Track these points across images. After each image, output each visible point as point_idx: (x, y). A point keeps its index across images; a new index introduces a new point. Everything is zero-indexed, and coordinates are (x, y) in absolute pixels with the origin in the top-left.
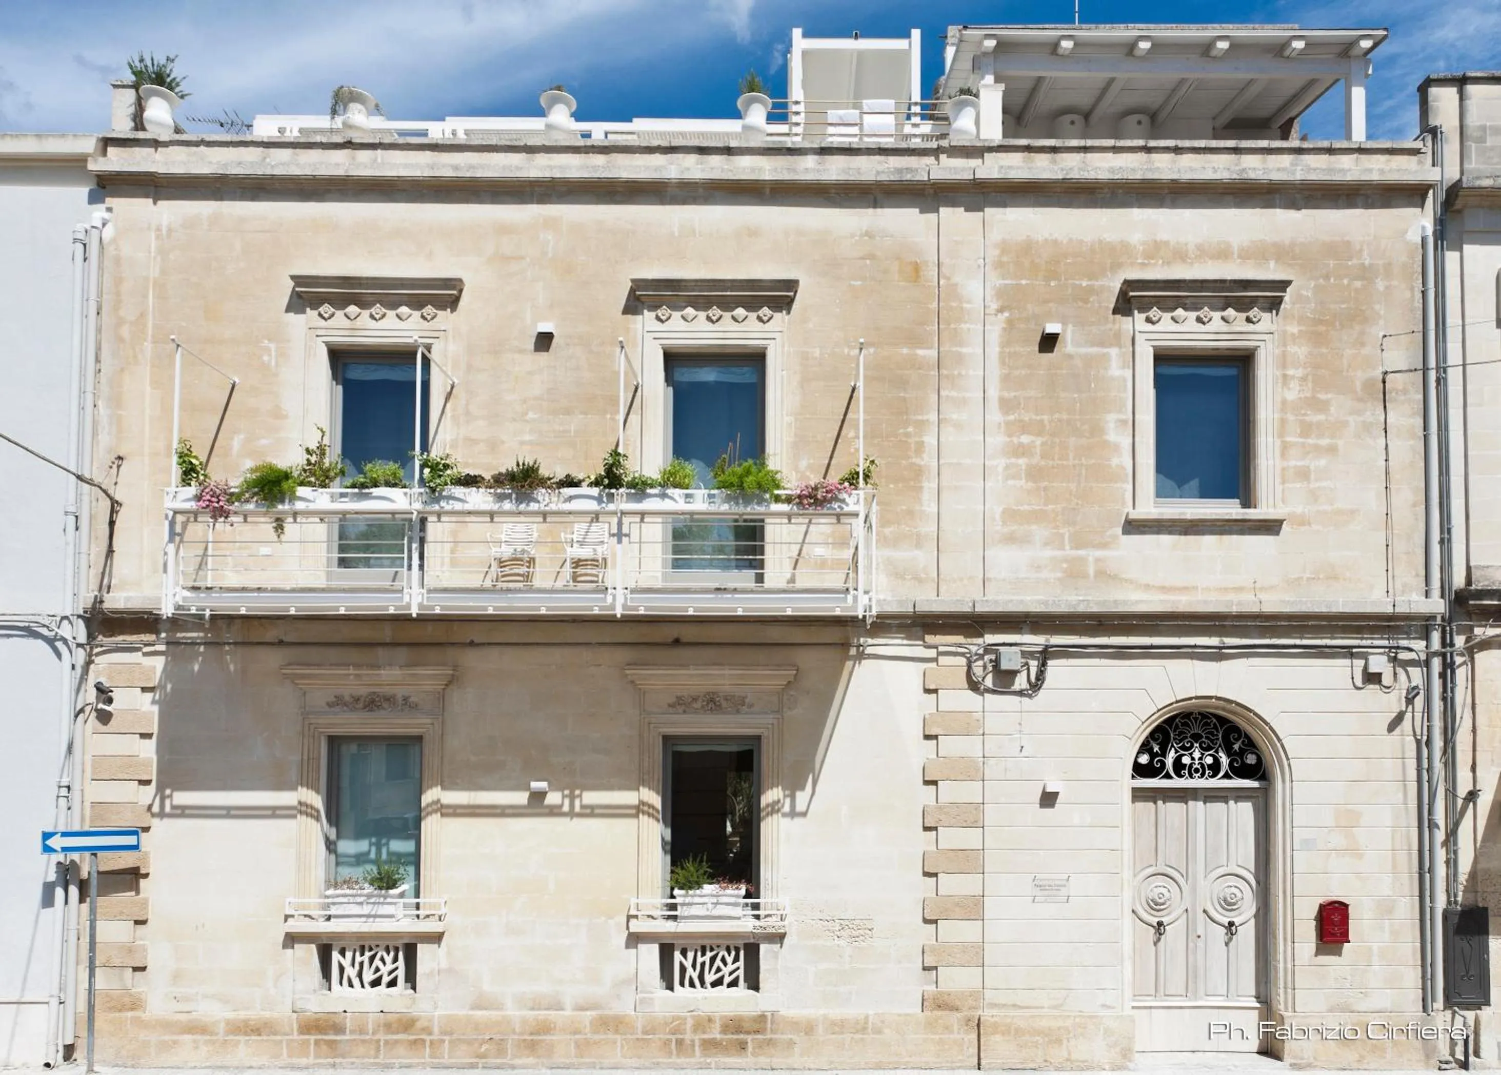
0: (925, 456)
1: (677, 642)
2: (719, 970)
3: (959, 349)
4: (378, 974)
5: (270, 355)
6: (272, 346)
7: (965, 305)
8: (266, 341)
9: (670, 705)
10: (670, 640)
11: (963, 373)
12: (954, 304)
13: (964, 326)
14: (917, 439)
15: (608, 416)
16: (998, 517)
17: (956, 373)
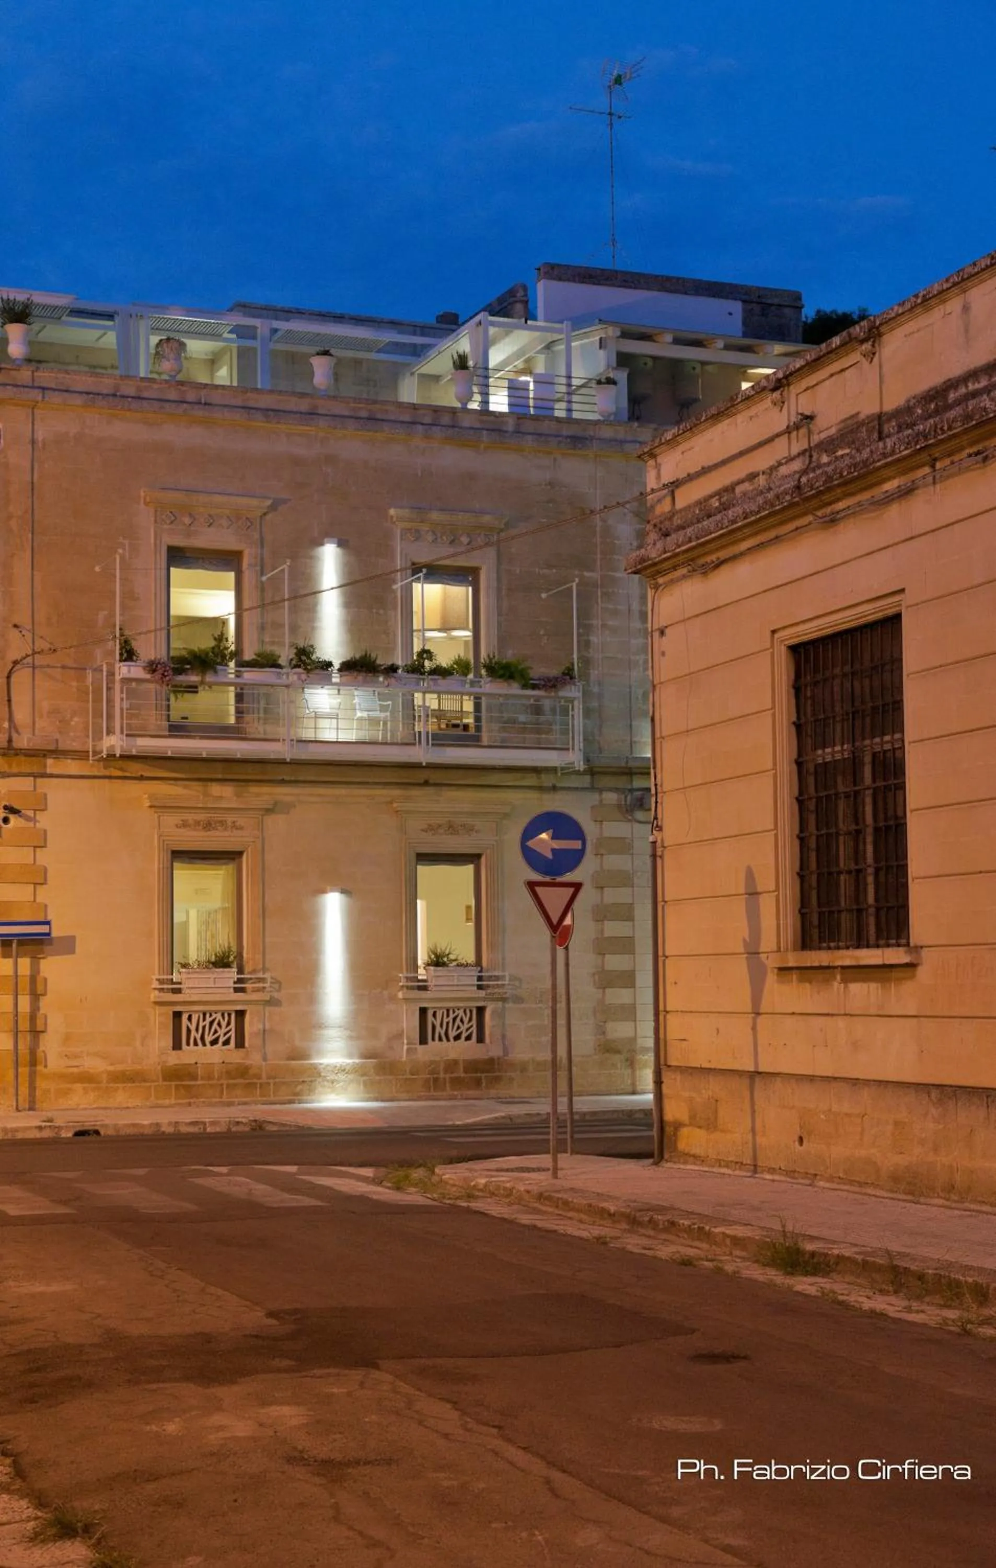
0: (591, 650)
1: (426, 783)
2: (458, 1028)
3: (612, 574)
4: (216, 1035)
5: (124, 549)
6: (126, 542)
7: (616, 542)
8: (121, 538)
9: (423, 830)
10: (422, 781)
11: (616, 590)
12: (608, 540)
13: (616, 557)
14: (585, 638)
15: (374, 611)
16: (640, 697)
17: (610, 590)
